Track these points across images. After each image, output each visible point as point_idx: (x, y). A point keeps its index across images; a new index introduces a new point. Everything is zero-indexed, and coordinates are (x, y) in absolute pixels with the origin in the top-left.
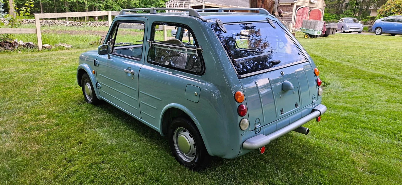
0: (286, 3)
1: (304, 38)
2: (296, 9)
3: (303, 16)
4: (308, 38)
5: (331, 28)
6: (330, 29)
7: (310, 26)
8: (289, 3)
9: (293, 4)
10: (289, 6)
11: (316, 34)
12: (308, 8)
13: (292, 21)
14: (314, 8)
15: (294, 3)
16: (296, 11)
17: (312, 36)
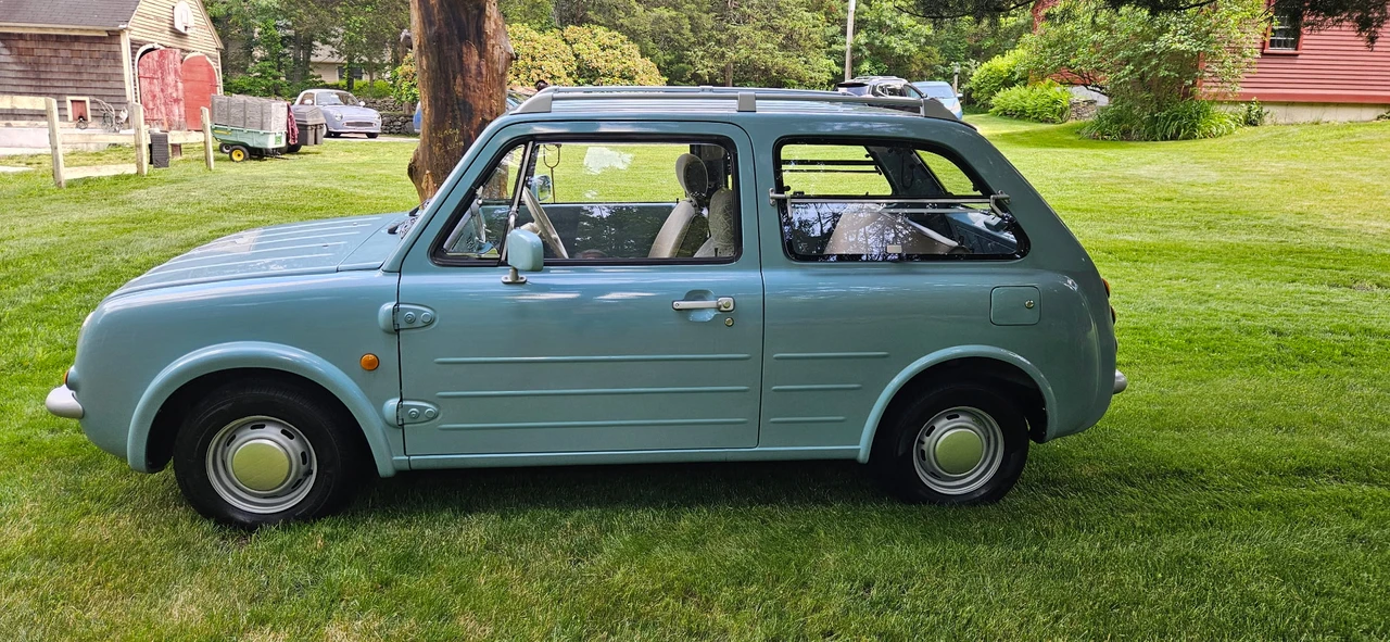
0: (81, 30)
1: (232, 160)
2: (134, 54)
3: (163, 79)
4: (245, 159)
5: (309, 123)
6: (307, 126)
7: (245, 118)
8: (98, 31)
9: (114, 36)
10: (100, 39)
11: (271, 144)
12: (178, 51)
13: (128, 98)
14: (188, 52)
15: (122, 30)
16: (133, 60)
17: (257, 154)
